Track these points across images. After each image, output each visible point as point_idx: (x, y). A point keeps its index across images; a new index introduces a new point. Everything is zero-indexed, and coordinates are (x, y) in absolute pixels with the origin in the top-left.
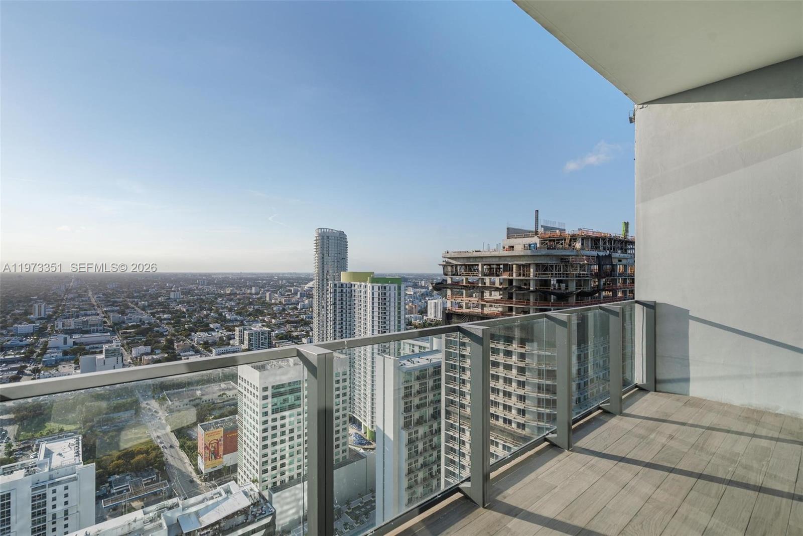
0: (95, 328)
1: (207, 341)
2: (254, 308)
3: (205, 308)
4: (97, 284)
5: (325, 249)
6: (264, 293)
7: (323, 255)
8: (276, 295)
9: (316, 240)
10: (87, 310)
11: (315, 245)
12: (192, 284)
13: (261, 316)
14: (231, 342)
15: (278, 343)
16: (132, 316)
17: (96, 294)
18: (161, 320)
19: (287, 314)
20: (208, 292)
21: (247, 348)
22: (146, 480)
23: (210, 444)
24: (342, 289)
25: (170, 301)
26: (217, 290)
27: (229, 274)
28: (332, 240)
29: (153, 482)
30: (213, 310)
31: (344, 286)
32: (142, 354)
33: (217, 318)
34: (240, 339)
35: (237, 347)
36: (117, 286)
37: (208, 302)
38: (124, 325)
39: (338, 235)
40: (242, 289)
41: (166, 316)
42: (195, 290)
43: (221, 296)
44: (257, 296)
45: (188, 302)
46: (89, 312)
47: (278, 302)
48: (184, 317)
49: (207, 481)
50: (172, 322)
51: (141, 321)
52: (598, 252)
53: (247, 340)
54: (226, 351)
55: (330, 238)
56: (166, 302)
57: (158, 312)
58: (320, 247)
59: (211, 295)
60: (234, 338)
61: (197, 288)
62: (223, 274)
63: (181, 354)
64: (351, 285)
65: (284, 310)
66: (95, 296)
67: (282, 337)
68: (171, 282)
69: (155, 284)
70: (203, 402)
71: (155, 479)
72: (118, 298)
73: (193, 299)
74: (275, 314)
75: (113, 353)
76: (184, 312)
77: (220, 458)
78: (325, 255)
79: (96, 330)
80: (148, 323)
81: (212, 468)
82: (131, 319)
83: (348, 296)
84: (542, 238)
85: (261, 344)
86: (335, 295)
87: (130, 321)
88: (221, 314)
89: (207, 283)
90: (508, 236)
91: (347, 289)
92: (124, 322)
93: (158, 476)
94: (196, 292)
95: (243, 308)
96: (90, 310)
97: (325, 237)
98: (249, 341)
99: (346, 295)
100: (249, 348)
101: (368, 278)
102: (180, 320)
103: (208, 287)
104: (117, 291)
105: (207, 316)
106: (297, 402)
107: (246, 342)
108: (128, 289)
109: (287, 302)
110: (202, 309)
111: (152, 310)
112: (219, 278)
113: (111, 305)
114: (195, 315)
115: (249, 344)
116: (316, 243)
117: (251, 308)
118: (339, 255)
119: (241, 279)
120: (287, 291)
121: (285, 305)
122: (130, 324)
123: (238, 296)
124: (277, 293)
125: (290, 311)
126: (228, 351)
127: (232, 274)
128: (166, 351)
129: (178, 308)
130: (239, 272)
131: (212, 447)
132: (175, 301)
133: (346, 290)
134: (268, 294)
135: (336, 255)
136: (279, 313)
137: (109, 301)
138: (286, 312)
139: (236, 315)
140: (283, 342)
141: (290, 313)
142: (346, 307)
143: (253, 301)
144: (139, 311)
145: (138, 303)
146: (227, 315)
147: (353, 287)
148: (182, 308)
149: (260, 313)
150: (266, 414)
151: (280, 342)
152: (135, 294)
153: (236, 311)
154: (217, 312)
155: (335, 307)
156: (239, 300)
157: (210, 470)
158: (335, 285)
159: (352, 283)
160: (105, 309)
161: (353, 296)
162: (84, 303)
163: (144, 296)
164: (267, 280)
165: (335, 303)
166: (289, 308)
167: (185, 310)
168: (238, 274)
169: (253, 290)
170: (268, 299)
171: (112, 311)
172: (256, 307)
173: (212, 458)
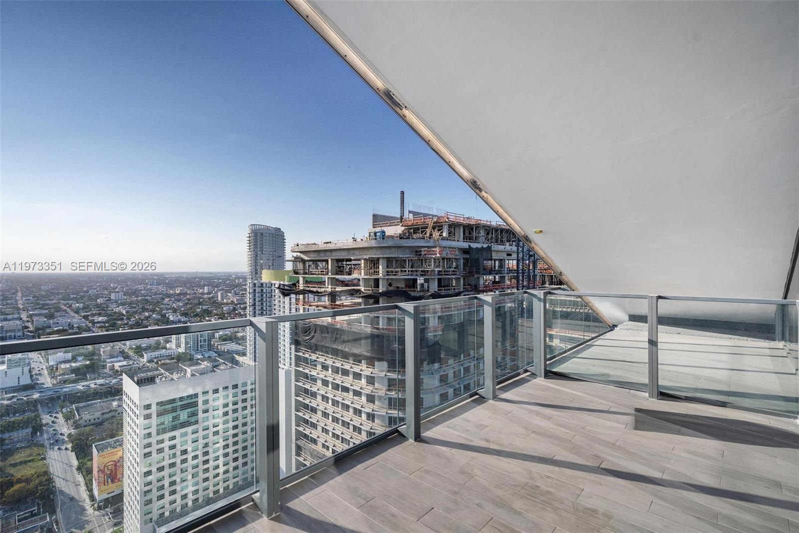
0: (13, 334)
1: (140, 345)
2: (202, 309)
3: (148, 309)
4: (31, 285)
5: (259, 246)
6: (216, 293)
7: (256, 252)
8: (229, 295)
9: (249, 237)
10: (8, 314)
11: (248, 242)
12: (140, 284)
13: (208, 317)
14: (168, 346)
15: (220, 344)
16: (59, 320)
17: (26, 296)
18: (94, 323)
19: (237, 314)
20: (155, 292)
21: (184, 351)
22: (23, 514)
23: (105, 466)
24: (262, 288)
25: (110, 303)
26: (166, 290)
27: (184, 273)
28: (266, 237)
29: (33, 515)
30: (157, 310)
31: (264, 285)
32: (61, 362)
33: (159, 320)
34: (177, 342)
35: (172, 351)
36: (53, 287)
37: (153, 302)
38: (48, 330)
39: (273, 232)
40: (194, 288)
41: (100, 319)
42: (141, 290)
43: (169, 296)
44: (209, 296)
45: (130, 304)
46: (9, 317)
47: (229, 301)
48: (122, 319)
49: (101, 509)
50: (107, 325)
51: (69, 325)
52: (470, 244)
53: (184, 343)
54: (159, 356)
55: (264, 234)
56: (105, 303)
57: (93, 315)
58: (252, 244)
59: (158, 296)
60: (171, 341)
61: (145, 288)
62: (177, 273)
63: (107, 360)
64: (272, 284)
65: (235, 309)
66: (24, 299)
67: (226, 338)
68: (118, 282)
69: (98, 284)
70: (119, 414)
71: (36, 511)
72: (50, 300)
73: (137, 300)
74: (224, 314)
75: (17, 362)
76: (123, 315)
77: (119, 481)
78: (259, 253)
79: (13, 337)
80: (78, 327)
81: (108, 494)
82: (58, 323)
83: (268, 296)
84: (407, 226)
85: (199, 347)
86: (255, 295)
87: (58, 325)
88: (164, 316)
89: (157, 283)
90: (373, 225)
91: (267, 288)
92: (50, 327)
93: (39, 509)
94: (143, 292)
95: (191, 308)
96: (13, 314)
97: (259, 234)
98: (185, 344)
99: (266, 295)
100: (186, 351)
101: (286, 277)
102: (116, 323)
103: (157, 286)
104: (51, 293)
105: (147, 318)
106: (193, 419)
107: (183, 345)
108: (66, 290)
109: (240, 302)
110: (144, 310)
111: (87, 312)
112: (173, 277)
113: (40, 308)
114: (135, 317)
115: (186, 347)
116: (249, 240)
117: (199, 308)
118: (274, 253)
119: (196, 278)
120: (242, 290)
121: (236, 305)
122: (55, 329)
123: (188, 297)
124: (231, 292)
125: (241, 311)
126: (162, 355)
127: (187, 273)
128: (90, 358)
129: (117, 310)
130: (195, 271)
131: (108, 469)
132: (116, 302)
133: (266, 290)
134: (219, 294)
135: (271, 253)
136: (227, 314)
137: (38, 304)
138: (237, 312)
139: (181, 316)
140: (226, 344)
141: (240, 313)
142: (266, 308)
143: (203, 301)
144: (72, 314)
145: (71, 306)
146: (170, 317)
147: (273, 286)
148: (121, 310)
149: (207, 313)
150: (149, 435)
151: (223, 344)
152: (72, 296)
153: (182, 312)
154: (160, 313)
155: (255, 308)
156: (189, 300)
157: (106, 496)
158: (255, 284)
159: (272, 282)
160: (31, 313)
161: (273, 296)
162: (8, 306)
163: (82, 297)
164: (223, 279)
165: (254, 304)
166: (240, 307)
167: (124, 312)
168: (193, 273)
169: (206, 290)
170: (219, 298)
171: (40, 315)
172: (204, 307)
173: (108, 482)
